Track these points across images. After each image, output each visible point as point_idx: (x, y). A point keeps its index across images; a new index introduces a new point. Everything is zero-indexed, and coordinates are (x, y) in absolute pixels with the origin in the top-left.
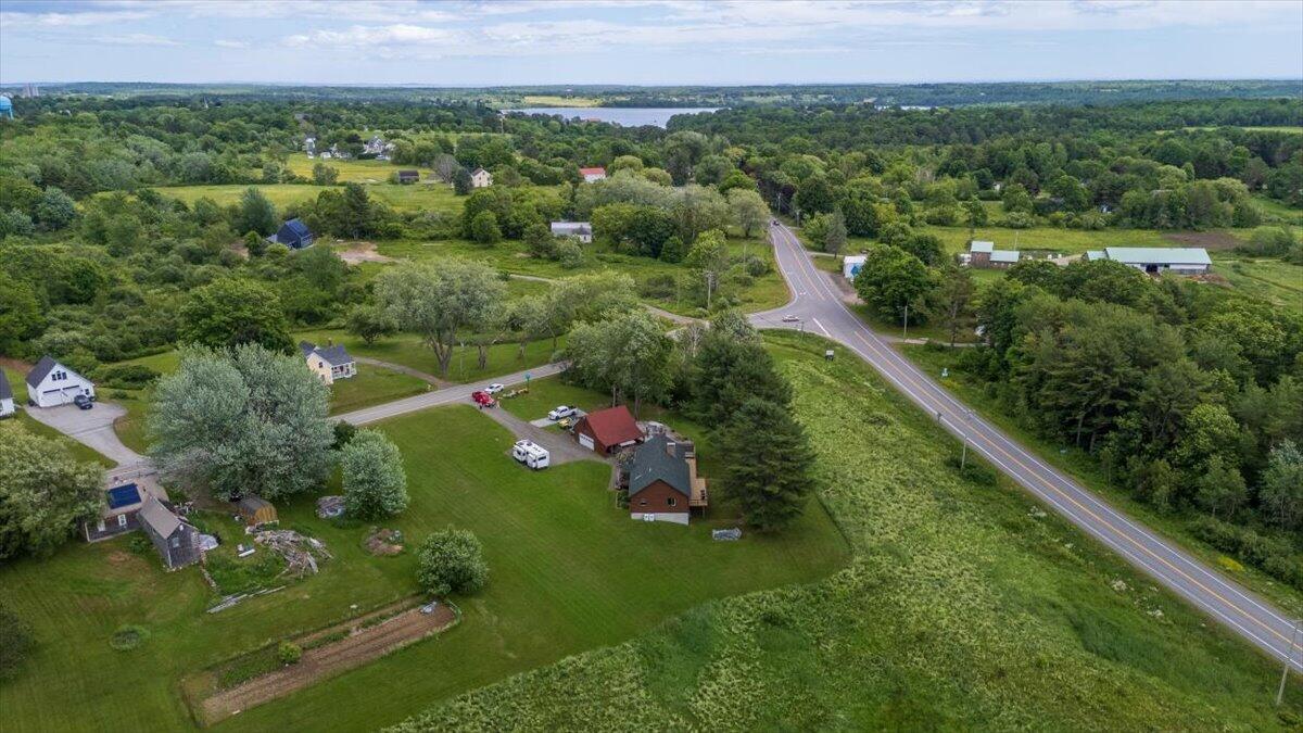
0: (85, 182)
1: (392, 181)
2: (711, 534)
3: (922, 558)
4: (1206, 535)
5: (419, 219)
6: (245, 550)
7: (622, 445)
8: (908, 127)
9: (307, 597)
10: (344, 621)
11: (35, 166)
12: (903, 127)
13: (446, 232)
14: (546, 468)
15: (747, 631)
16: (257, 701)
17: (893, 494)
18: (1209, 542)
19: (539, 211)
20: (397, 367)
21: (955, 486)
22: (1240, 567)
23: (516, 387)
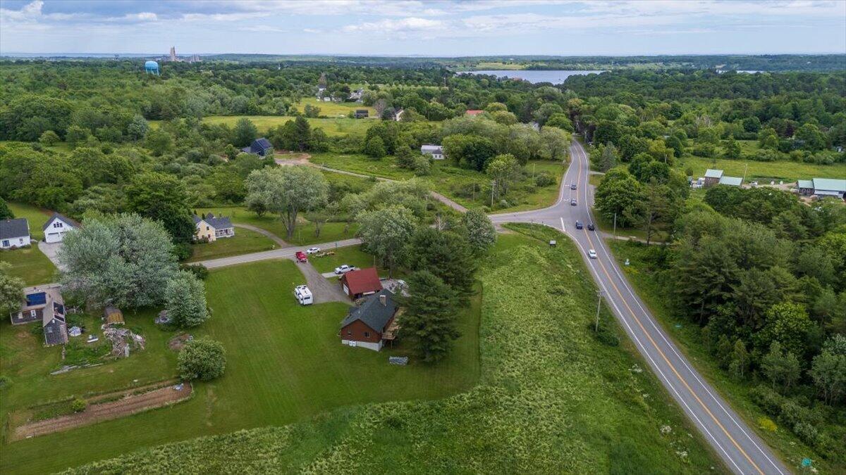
0: (173, 112)
1: (351, 117)
2: (388, 358)
3: (528, 391)
4: (759, 401)
5: (343, 140)
6: (93, 338)
7: (364, 294)
8: (727, 86)
9: (112, 371)
10: (125, 389)
11: (149, 102)
12: (723, 86)
13: (355, 149)
14: (310, 304)
15: (371, 427)
16: (45, 432)
17: (536, 345)
18: (760, 405)
19: (414, 138)
20: (264, 232)
21: (585, 343)
22: (775, 428)
23: (327, 251)
